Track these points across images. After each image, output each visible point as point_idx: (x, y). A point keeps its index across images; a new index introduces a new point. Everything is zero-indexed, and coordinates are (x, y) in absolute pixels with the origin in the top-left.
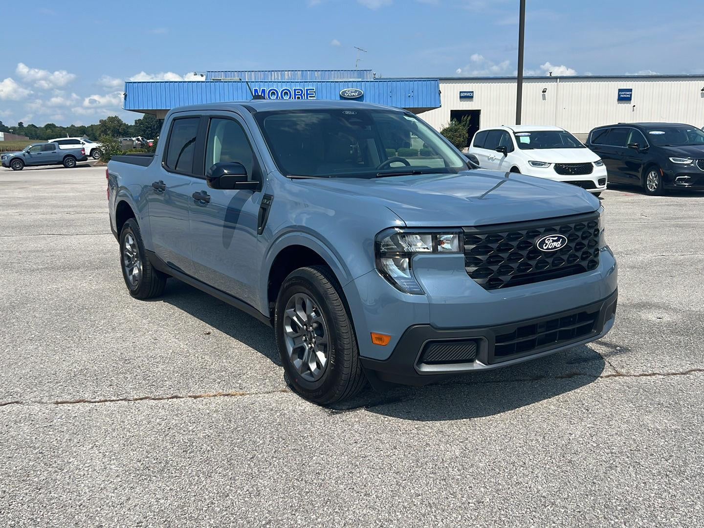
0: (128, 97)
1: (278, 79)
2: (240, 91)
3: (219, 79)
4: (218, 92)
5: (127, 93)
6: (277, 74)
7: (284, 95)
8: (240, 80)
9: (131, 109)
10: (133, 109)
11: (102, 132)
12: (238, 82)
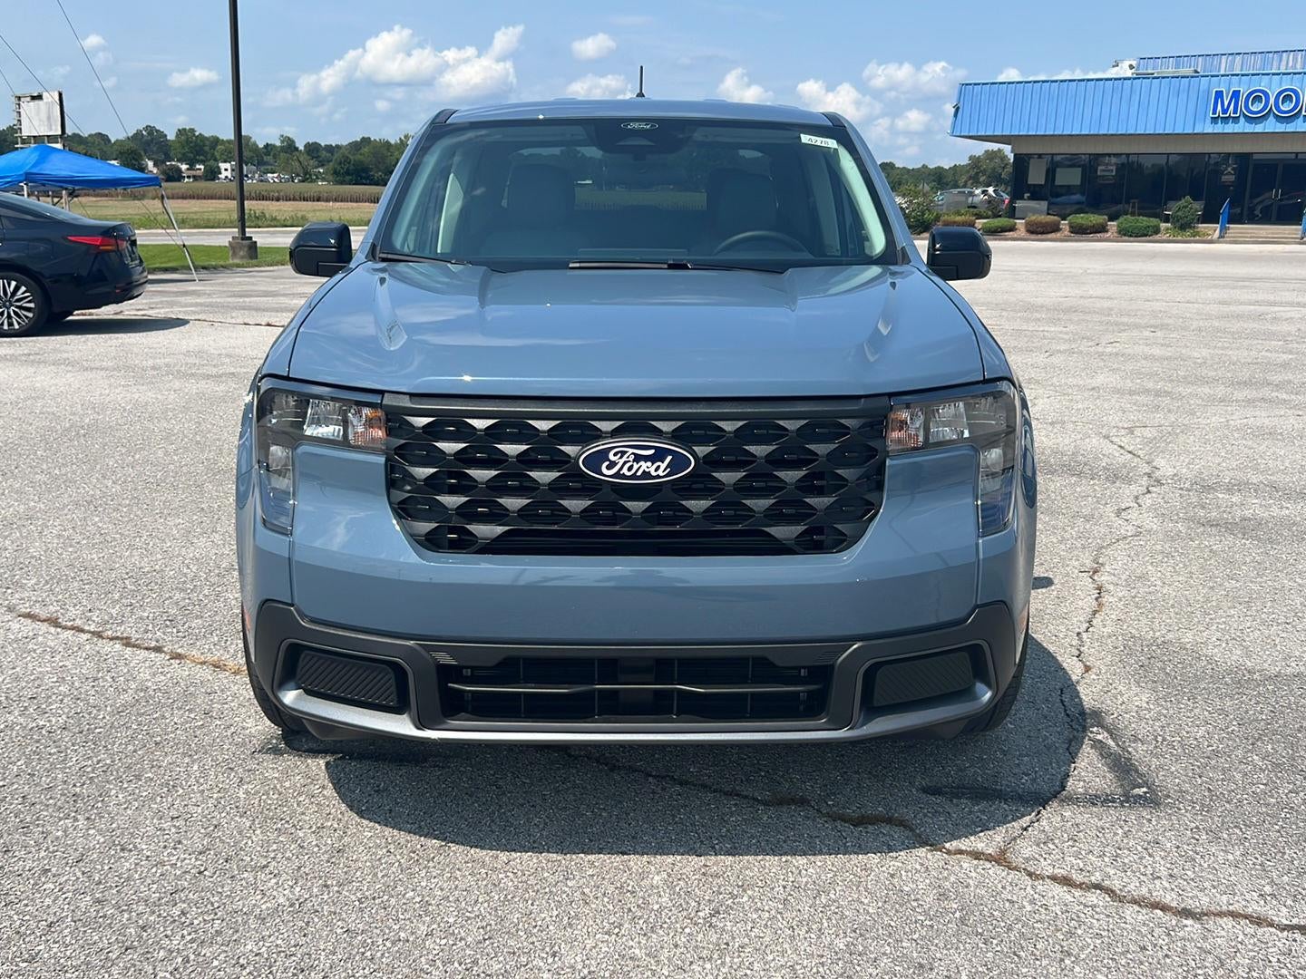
0: (961, 110)
1: (1296, 69)
2: (1183, 96)
3: (1150, 71)
4: (1136, 98)
5: (961, 105)
6: (1295, 59)
7: (1282, 104)
8: (1196, 72)
9: (962, 134)
10: (966, 134)
11: (970, 178)
12: (1192, 77)
